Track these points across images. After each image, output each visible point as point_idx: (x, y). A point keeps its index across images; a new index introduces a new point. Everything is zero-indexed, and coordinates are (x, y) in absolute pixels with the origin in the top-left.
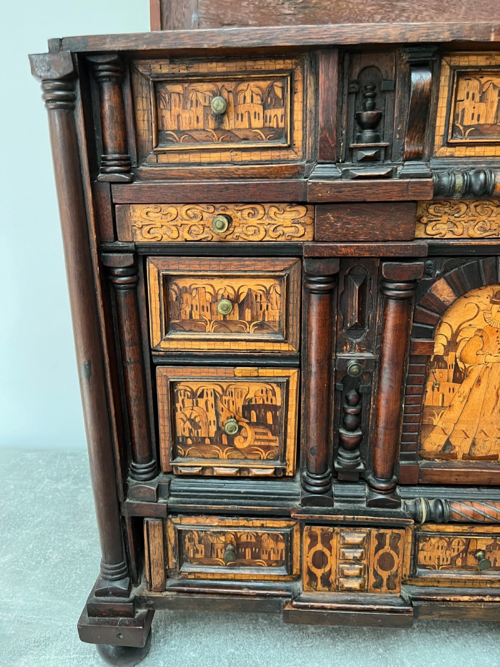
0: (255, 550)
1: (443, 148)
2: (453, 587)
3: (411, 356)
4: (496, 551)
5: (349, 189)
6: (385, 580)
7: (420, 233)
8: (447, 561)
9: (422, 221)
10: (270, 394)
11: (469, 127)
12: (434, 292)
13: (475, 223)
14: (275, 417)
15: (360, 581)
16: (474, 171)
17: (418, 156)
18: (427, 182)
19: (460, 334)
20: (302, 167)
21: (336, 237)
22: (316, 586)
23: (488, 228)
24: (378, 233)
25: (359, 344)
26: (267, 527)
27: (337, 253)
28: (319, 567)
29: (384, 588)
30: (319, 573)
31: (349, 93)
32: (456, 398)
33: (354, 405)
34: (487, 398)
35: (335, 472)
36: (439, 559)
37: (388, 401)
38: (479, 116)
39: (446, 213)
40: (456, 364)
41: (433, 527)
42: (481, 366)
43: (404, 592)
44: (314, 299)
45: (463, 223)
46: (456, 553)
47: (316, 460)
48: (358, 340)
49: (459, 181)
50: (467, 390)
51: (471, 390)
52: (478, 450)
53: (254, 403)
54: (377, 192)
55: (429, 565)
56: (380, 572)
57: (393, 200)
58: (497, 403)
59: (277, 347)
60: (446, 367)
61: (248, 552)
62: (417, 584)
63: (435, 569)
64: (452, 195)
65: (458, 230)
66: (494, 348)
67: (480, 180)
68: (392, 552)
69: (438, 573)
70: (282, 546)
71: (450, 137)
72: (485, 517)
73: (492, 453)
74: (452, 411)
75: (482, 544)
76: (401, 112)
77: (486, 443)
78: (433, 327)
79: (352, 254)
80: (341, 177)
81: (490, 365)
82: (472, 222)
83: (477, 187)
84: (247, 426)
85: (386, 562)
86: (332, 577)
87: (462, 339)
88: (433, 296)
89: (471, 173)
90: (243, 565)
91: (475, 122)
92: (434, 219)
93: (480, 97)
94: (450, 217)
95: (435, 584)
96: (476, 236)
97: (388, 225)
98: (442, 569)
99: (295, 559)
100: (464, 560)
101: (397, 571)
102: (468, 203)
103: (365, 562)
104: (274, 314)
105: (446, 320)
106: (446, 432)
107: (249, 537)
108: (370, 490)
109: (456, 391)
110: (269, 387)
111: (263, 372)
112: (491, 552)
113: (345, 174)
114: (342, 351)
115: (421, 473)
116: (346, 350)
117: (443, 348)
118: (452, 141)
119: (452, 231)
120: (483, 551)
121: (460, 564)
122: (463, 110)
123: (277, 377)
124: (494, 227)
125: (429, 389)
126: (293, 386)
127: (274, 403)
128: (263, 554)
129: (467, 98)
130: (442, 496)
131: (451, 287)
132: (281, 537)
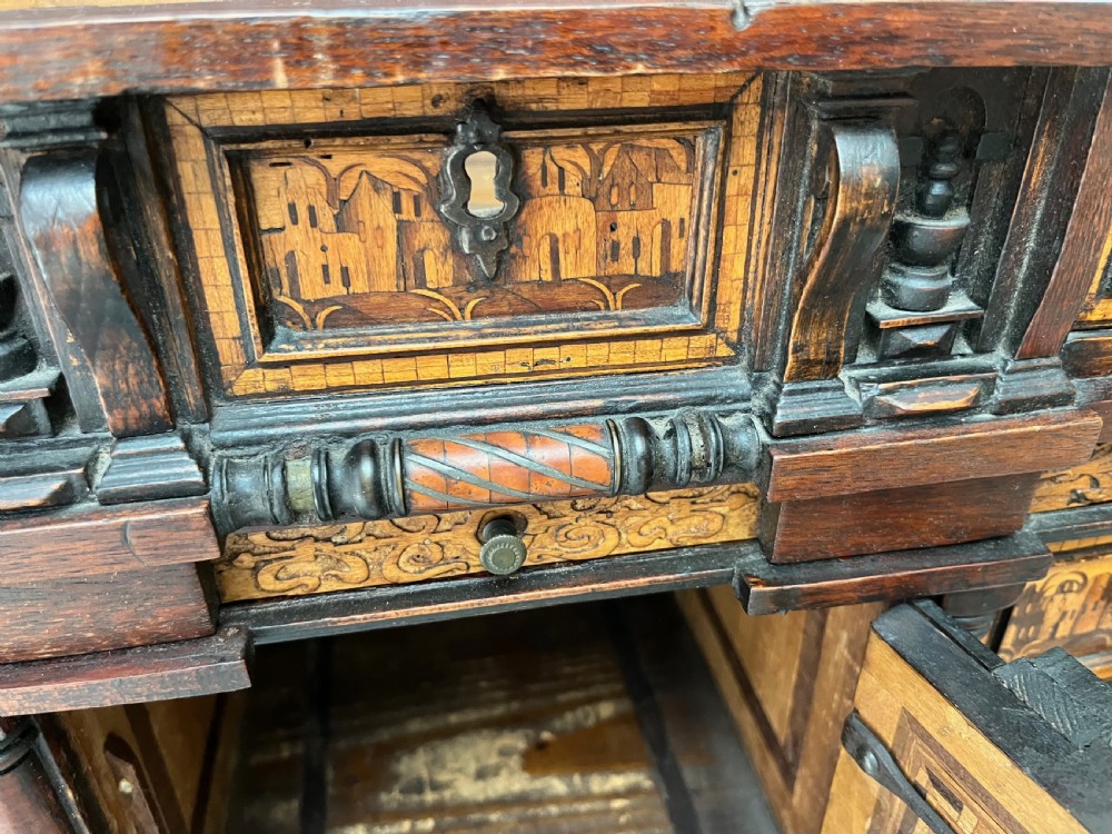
1: (250, 372)
7: (240, 592)
9: (237, 565)
11: (323, 302)
13: (398, 551)
16: (351, 442)
17: (154, 424)
18: (186, 519)
23: (437, 557)
38: (345, 271)
39: (304, 538)
45: (363, 553)
49: (304, 476)
65: (354, 572)
67: (361, 478)
71: (257, 347)
82: (388, 550)
89: (339, 454)
91: (336, 289)
92: (274, 556)
93: (336, 217)
94: (318, 545)
96: (407, 578)
118: (267, 358)
119: (336, 576)
122: (290, 257)
124: (451, 554)
129: (295, 222)
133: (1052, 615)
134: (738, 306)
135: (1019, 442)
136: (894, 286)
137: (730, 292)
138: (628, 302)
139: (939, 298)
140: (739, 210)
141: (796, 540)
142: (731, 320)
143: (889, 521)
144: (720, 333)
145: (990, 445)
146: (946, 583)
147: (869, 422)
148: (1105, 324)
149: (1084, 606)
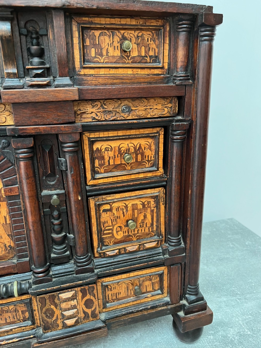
133: (107, 158)
135: (59, 92)
141: (18, 119)
143: (40, 115)
146: (56, 130)
147: (25, 87)
148: (85, 75)
149: (115, 156)
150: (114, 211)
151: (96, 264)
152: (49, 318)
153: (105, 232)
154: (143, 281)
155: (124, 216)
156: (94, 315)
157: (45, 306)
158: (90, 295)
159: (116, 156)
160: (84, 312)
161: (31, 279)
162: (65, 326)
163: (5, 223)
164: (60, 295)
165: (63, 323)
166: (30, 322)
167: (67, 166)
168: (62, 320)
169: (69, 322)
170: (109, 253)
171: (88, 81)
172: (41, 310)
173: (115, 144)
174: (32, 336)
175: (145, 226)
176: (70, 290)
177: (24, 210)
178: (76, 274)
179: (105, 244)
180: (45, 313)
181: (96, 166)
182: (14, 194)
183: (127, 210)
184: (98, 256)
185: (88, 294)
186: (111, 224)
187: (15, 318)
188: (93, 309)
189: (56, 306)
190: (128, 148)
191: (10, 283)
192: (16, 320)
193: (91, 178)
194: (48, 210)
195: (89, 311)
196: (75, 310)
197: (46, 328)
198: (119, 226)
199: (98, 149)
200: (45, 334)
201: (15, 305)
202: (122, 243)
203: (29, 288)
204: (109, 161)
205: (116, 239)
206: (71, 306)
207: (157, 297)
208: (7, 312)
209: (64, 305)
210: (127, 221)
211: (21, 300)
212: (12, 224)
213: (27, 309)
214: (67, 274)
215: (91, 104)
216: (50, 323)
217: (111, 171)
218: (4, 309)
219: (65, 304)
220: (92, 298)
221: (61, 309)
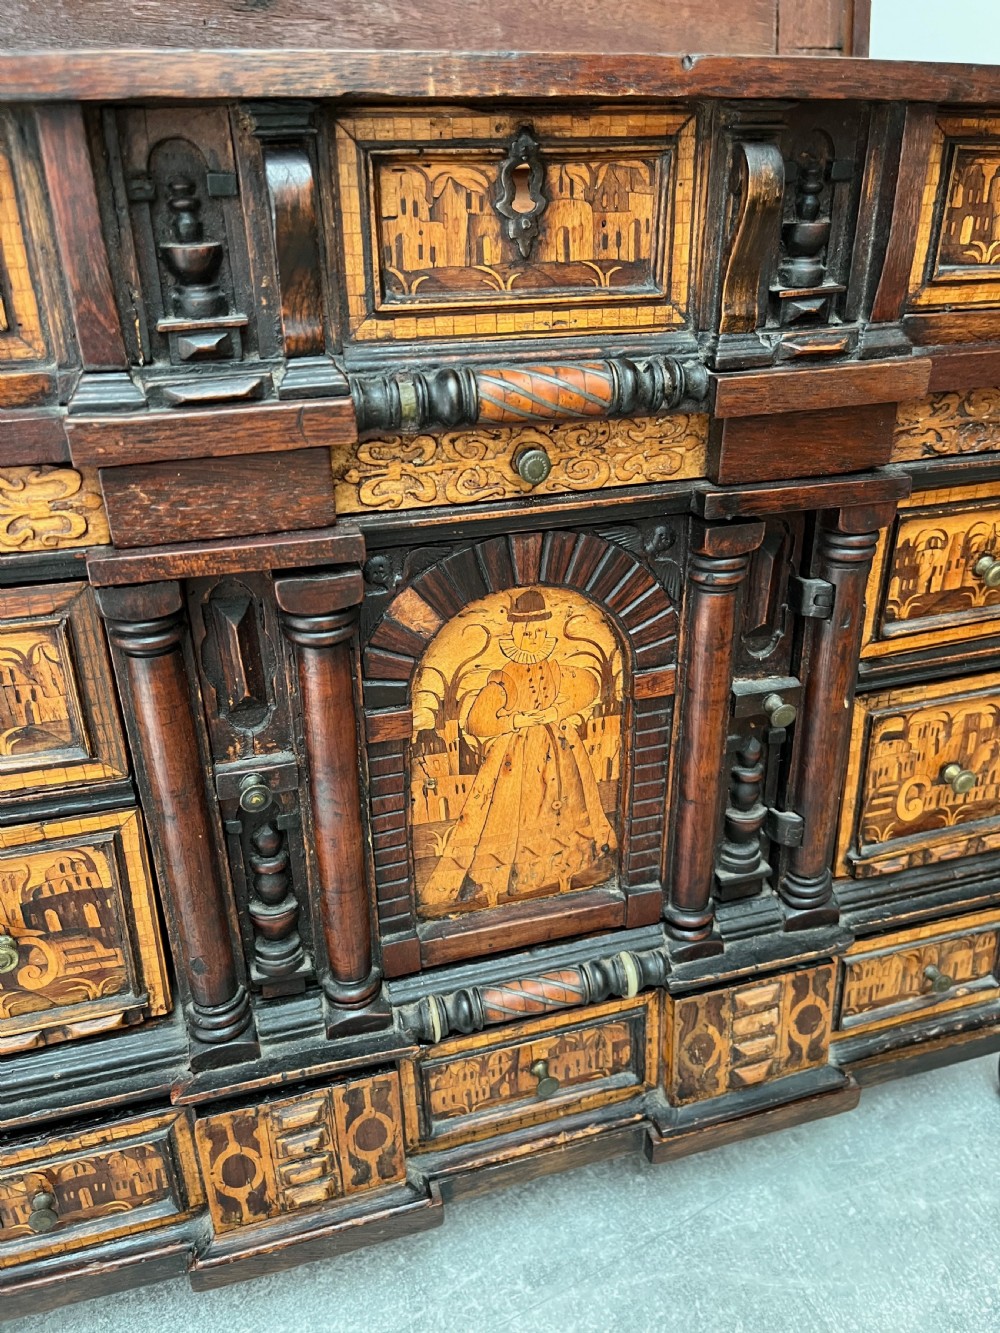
0: (100, 1187)
1: (368, 322)
2: (502, 1134)
3: (369, 746)
4: (566, 1055)
5: (168, 433)
6: (374, 1166)
7: (347, 503)
8: (484, 1094)
9: (347, 478)
10: (83, 869)
11: (417, 273)
12: (396, 617)
13: (457, 475)
14: (103, 913)
15: (326, 1183)
16: (437, 371)
17: (315, 347)
18: (340, 407)
19: (462, 685)
20: (50, 379)
21: (161, 534)
22: (241, 1218)
23: (483, 482)
24: (254, 517)
25: (260, 737)
26: (114, 1140)
27: (169, 574)
28: (240, 1184)
29: (375, 1178)
30: (241, 1194)
31: (132, 202)
32: (471, 801)
33: (273, 855)
34: (527, 791)
35: (256, 989)
36: (469, 1095)
37: (335, 843)
38: (433, 250)
39: (395, 458)
40: (462, 740)
41: (452, 1046)
42: (508, 736)
43: (414, 1171)
44: (140, 667)
45: (433, 475)
46: (498, 1077)
47: (208, 981)
48: (258, 730)
49: (408, 396)
50: (489, 784)
51: (496, 781)
52: (523, 883)
53: (47, 894)
54: (233, 436)
55: (452, 1111)
56: (362, 1155)
57: (273, 449)
58: (544, 796)
59: (76, 775)
60: (444, 750)
61: (85, 1196)
62: (436, 1148)
63: (464, 1112)
64: (399, 427)
65: (426, 492)
66: (527, 701)
67: (449, 393)
68: (380, 1116)
69: (470, 1118)
70: (156, 1163)
71: (378, 300)
72: (545, 1004)
73: (548, 882)
74: (466, 826)
75: (541, 1049)
76: (262, 249)
77: (537, 867)
78: (405, 684)
79: (203, 571)
80: (145, 405)
81: (523, 732)
82: (451, 473)
83: (445, 409)
84: (42, 944)
85: (370, 1136)
86: (270, 1193)
87: (467, 693)
88: (396, 625)
89: (430, 378)
90: (78, 1220)
91: (426, 264)
92: (373, 473)
93: (430, 210)
94: (404, 465)
95: (469, 1139)
96: (462, 499)
97: (276, 500)
98: (477, 1109)
99: (188, 1179)
100: (514, 1083)
101: (394, 1143)
102: (436, 435)
103: (330, 1148)
104: (55, 703)
105: (428, 662)
106: (462, 863)
107: (80, 1168)
108: (330, 1004)
109: (468, 788)
110: (76, 856)
111: (52, 829)
112: (557, 1057)
113: (155, 396)
114: (227, 758)
115: (424, 951)
116: (235, 752)
117: (432, 715)
118: (383, 308)
119: (413, 494)
120: (546, 1062)
121: (507, 1093)
122: (399, 238)
123: (91, 833)
124: (493, 480)
125: (417, 794)
126: (132, 845)
127: (95, 885)
128: (118, 1189)
129: (404, 212)
130: (467, 983)
131: (430, 604)
132: (152, 1149)
134: (686, 284)
135: (877, 375)
136: (788, 271)
137: (680, 275)
138: (614, 280)
139: (819, 277)
140: (683, 211)
141: (733, 463)
142: (681, 295)
143: (797, 449)
144: (675, 305)
145: (859, 376)
147: (778, 361)
148: (930, 308)
149: (949, 563)
150: (913, 737)
151: (840, 898)
152: (698, 1061)
153: (875, 802)
154: (951, 951)
155: (937, 752)
156: (816, 1052)
157: (694, 1028)
158: (816, 994)
159: (954, 563)
160: (792, 1045)
161: (661, 945)
162: (736, 1083)
163: (605, 779)
164: (738, 997)
165: (732, 1074)
166: (632, 1077)
167: (832, 607)
168: (730, 1068)
169: (750, 1074)
170: (882, 867)
171: (940, 327)
172: (682, 1039)
173: (955, 527)
174: (638, 1117)
175: (988, 781)
176: (765, 981)
177: (678, 742)
178: (787, 930)
179: (868, 838)
180: (690, 1049)
181: (890, 598)
182: (661, 694)
183: (949, 735)
184: (844, 874)
185: (811, 992)
186: (895, 778)
187: (593, 1064)
188: (816, 1034)
189: (721, 1026)
190: (992, 536)
191: (607, 957)
192: (594, 1070)
193: (872, 638)
194: (734, 737)
195: (804, 1041)
196: (770, 1039)
197: (686, 1093)
198: (917, 782)
199: (907, 542)
200: (679, 1109)
201: (598, 1028)
202: (916, 835)
203: (666, 974)
204: (930, 581)
205: (900, 821)
206: (762, 1026)
207: (982, 996)
208: (575, 1047)
209: (742, 1026)
210: (943, 769)
211: (621, 1011)
212: (633, 783)
213: (628, 1037)
214: (762, 929)
215: (932, 404)
216: (697, 1076)
217: (928, 613)
218: (568, 1039)
219: (745, 1021)
220: (820, 1003)
221: (732, 1037)
